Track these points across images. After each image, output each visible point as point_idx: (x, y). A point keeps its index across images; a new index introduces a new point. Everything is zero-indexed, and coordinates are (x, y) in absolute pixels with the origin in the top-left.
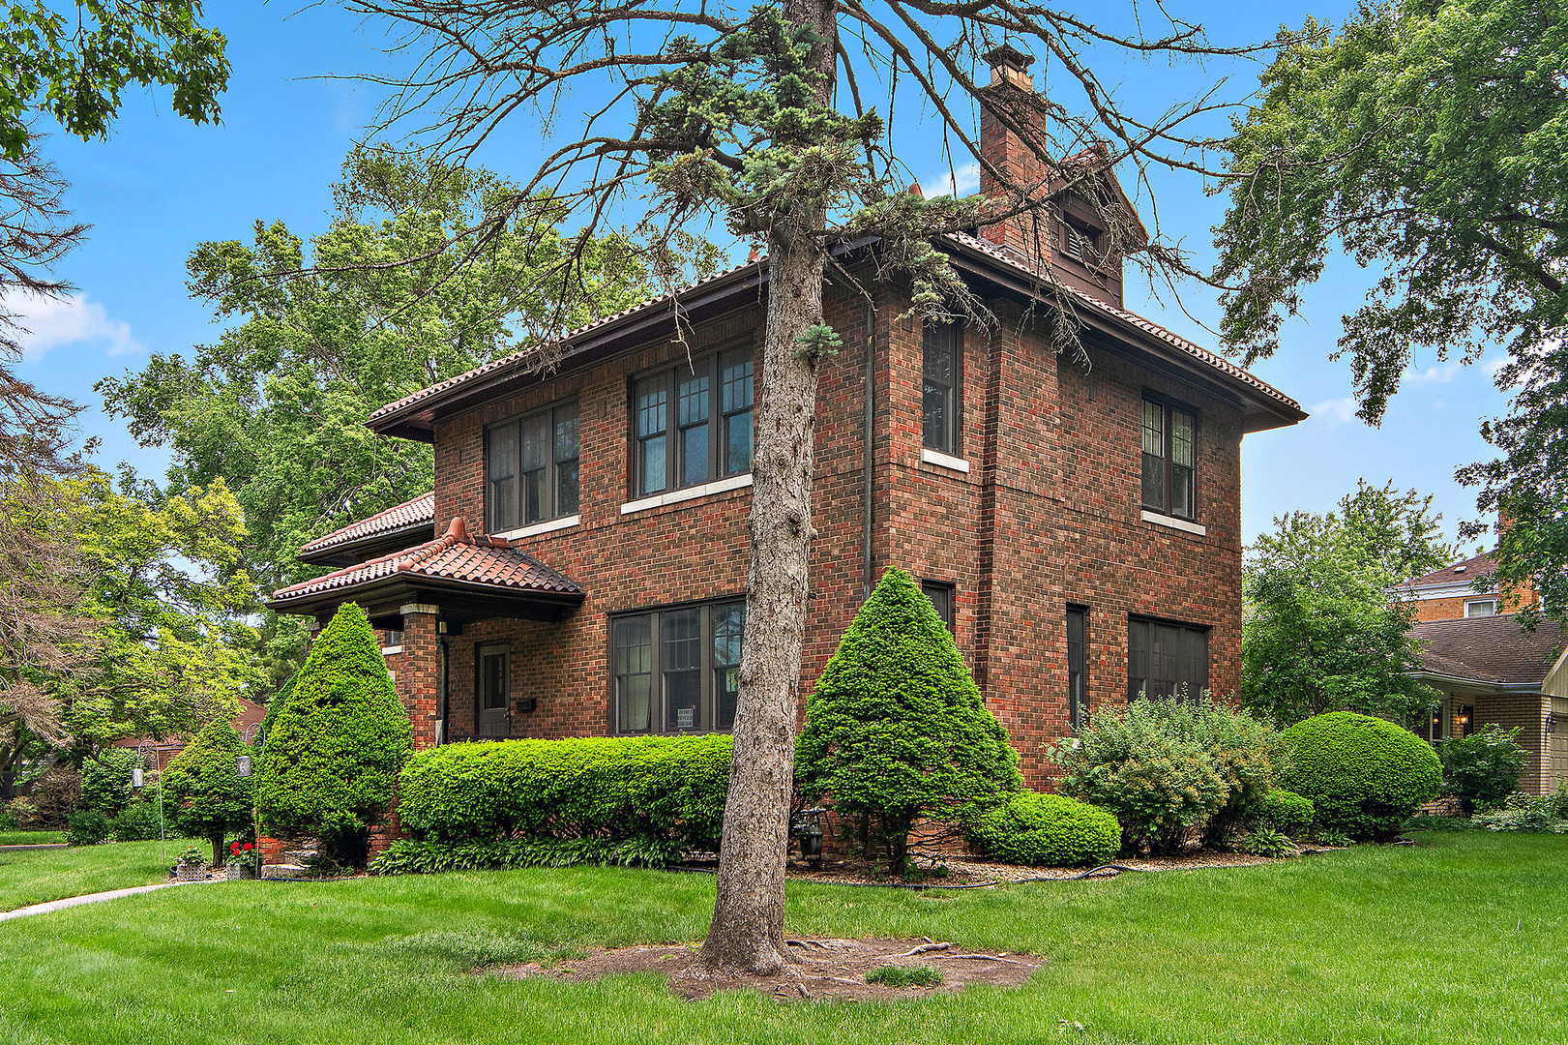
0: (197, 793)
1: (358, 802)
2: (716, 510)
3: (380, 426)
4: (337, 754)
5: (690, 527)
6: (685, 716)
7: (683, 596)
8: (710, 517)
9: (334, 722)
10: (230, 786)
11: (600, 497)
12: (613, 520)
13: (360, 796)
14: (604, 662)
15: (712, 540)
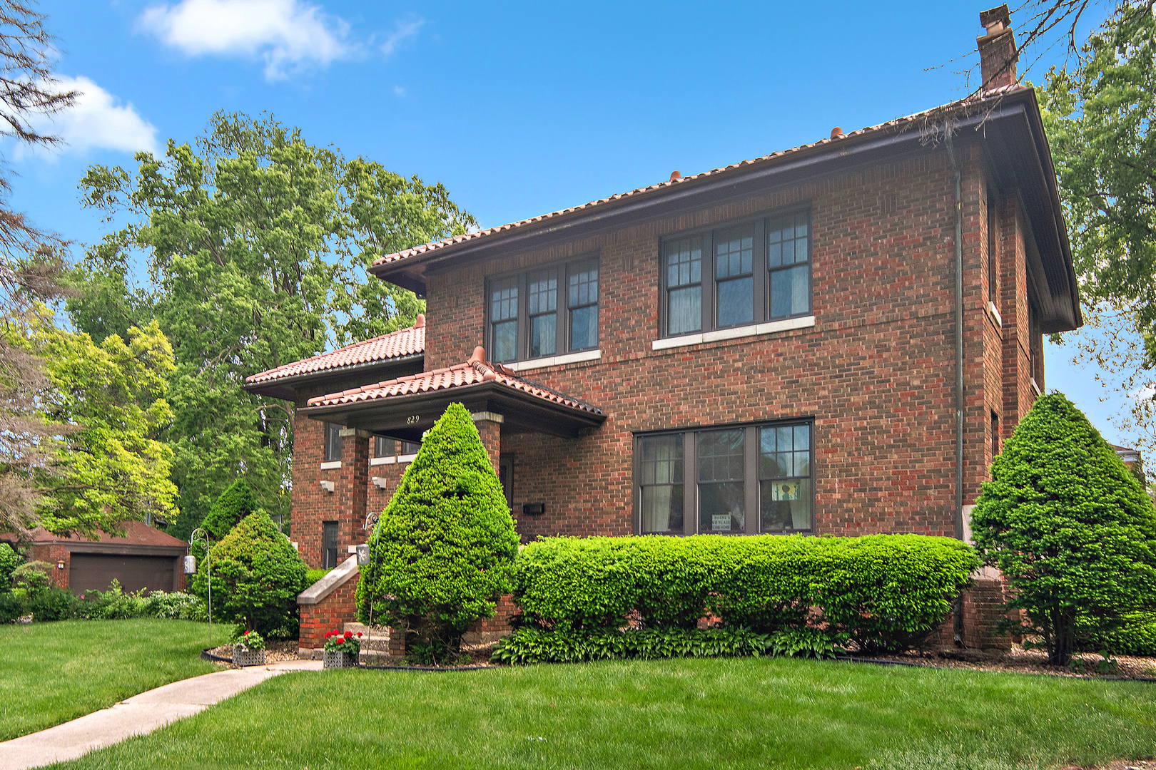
0: (249, 581)
1: (494, 592)
2: (767, 347)
3: (383, 272)
4: (472, 544)
5: (735, 361)
6: (720, 521)
7: (727, 419)
8: (761, 352)
9: (464, 513)
10: (281, 574)
11: (625, 336)
12: (641, 355)
13: (496, 586)
14: (628, 474)
15: (762, 372)
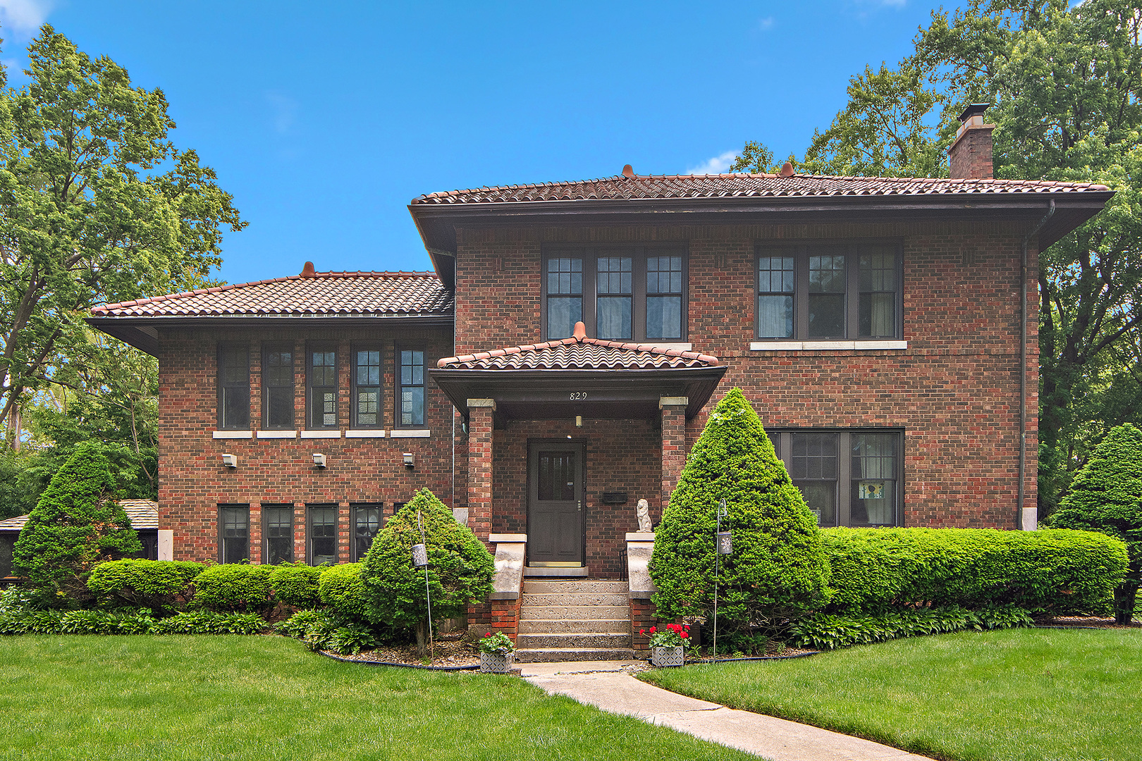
2: (863, 362)
5: (832, 371)
7: (826, 422)
8: (857, 366)
11: (718, 332)
12: (737, 353)
15: (858, 384)
